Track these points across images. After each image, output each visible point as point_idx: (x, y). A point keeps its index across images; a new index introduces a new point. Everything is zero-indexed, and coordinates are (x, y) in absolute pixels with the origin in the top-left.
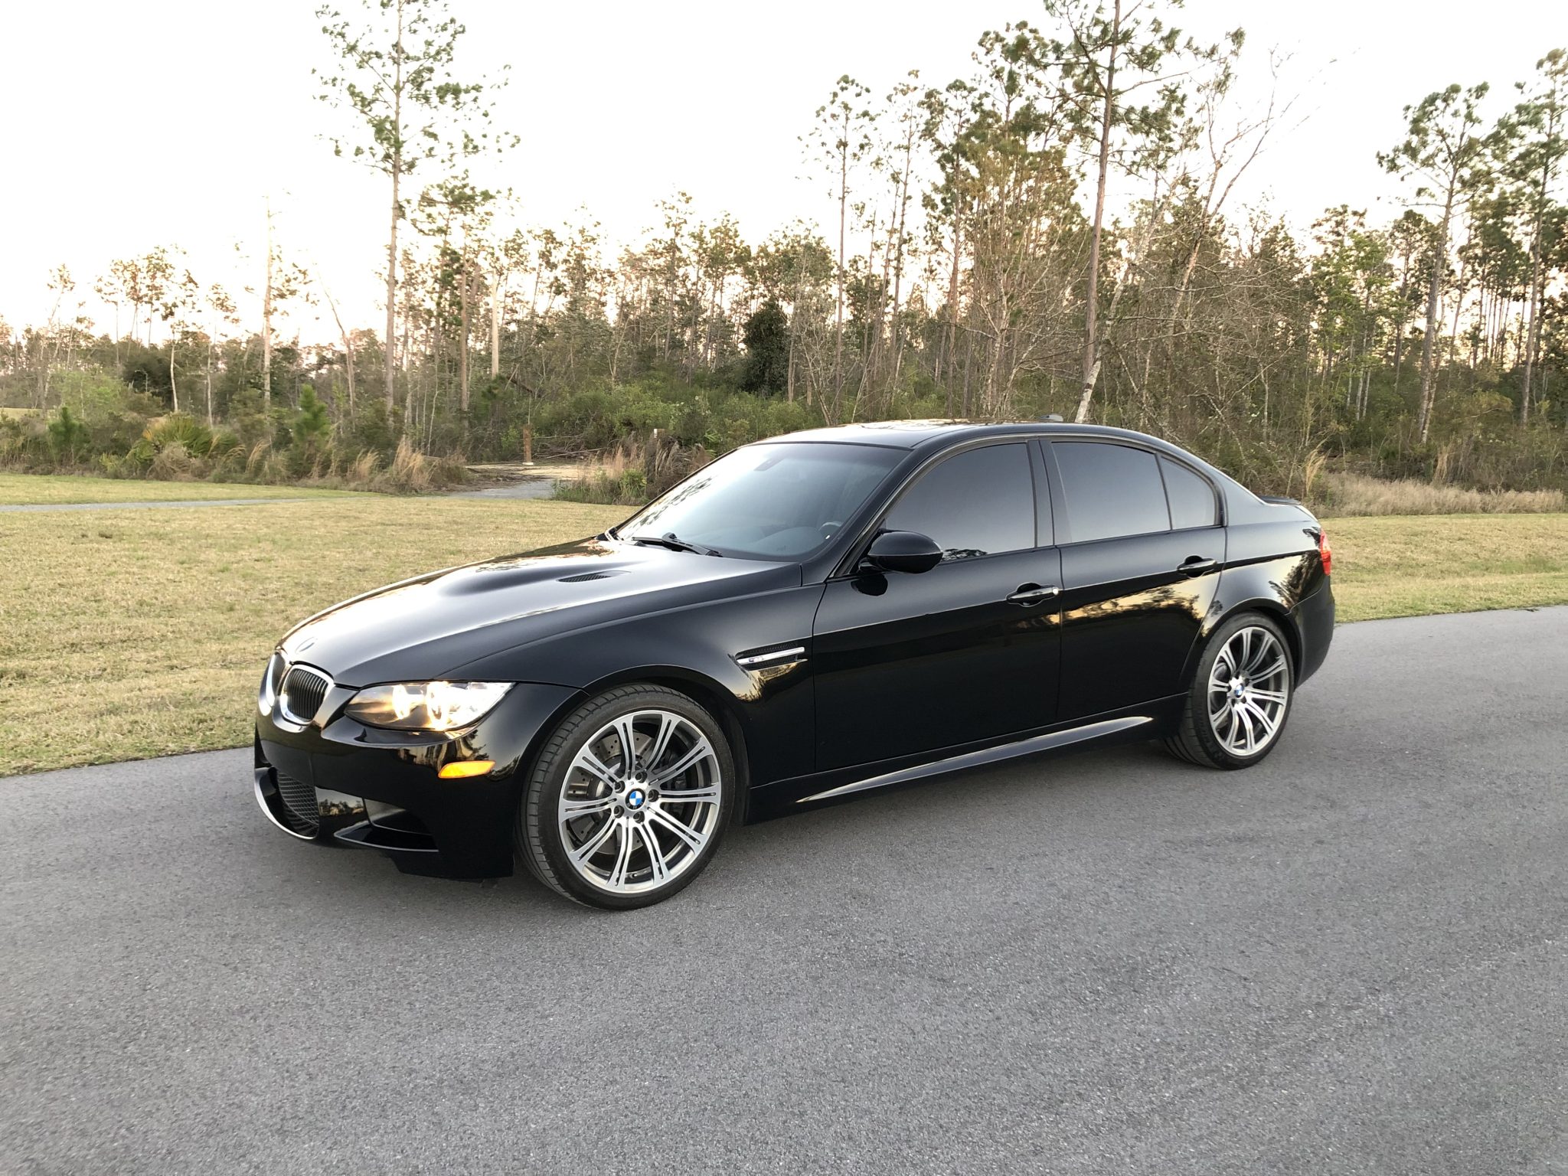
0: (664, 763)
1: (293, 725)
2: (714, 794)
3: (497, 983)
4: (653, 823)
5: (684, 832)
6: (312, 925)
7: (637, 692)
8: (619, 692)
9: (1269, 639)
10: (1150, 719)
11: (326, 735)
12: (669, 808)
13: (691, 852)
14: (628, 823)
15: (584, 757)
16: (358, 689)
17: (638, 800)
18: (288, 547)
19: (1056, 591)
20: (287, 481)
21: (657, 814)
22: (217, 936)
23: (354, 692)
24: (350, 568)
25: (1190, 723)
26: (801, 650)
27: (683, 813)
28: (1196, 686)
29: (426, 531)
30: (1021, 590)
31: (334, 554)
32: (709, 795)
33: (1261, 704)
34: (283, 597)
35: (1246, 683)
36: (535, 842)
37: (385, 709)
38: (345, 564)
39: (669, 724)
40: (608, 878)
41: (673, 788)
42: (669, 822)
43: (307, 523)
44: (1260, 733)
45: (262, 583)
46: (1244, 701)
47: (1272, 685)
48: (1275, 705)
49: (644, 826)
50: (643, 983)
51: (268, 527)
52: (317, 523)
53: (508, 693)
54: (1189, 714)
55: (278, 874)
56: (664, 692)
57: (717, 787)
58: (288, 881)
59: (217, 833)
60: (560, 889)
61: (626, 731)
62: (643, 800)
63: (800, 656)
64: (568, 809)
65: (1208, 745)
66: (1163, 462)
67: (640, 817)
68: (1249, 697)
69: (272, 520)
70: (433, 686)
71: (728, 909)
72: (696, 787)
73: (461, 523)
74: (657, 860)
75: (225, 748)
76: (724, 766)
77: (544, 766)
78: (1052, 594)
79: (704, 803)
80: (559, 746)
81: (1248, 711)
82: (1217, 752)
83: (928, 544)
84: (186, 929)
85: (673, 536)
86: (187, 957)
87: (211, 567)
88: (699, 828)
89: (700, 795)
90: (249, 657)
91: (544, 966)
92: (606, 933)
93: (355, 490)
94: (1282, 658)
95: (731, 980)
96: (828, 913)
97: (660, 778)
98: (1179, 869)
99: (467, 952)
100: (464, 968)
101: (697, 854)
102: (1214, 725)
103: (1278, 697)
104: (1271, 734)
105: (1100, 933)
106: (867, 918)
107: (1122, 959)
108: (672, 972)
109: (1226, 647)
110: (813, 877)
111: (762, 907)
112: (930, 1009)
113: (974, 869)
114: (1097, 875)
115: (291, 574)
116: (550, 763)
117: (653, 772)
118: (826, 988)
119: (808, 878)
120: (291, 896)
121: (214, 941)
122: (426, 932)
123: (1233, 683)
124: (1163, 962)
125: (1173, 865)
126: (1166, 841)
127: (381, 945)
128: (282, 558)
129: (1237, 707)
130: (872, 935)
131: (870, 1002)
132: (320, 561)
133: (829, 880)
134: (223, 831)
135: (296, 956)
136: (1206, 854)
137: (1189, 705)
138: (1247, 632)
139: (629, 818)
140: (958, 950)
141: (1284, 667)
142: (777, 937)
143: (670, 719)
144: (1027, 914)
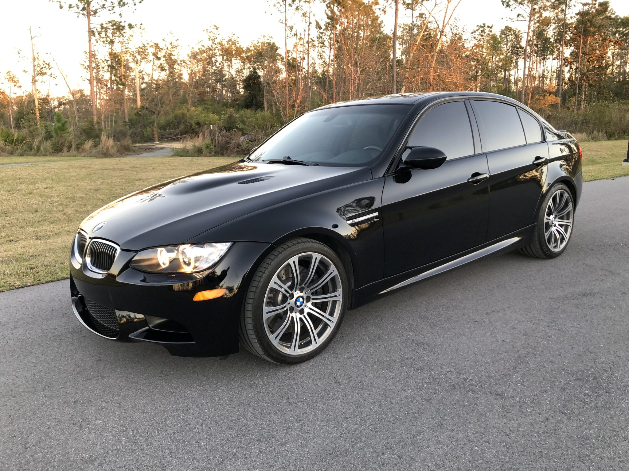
0: (313, 282)
1: (97, 274)
2: (339, 295)
3: (245, 421)
4: (309, 314)
5: (323, 316)
6: (121, 389)
7: (299, 243)
8: (289, 244)
9: (566, 195)
10: (520, 238)
11: (118, 280)
12: (315, 305)
13: (329, 328)
14: (296, 316)
15: (274, 282)
16: (137, 252)
17: (300, 302)
18: (60, 181)
19: (488, 176)
20: (52, 154)
21: (310, 309)
22: (64, 403)
23: (135, 253)
24: (91, 189)
25: (536, 238)
26: (377, 214)
27: (322, 307)
28: (540, 219)
29: (122, 172)
30: (472, 176)
31: (83, 184)
32: (335, 296)
33: (561, 226)
34: (61, 204)
35: (555, 218)
36: (251, 332)
37: (154, 262)
38: (88, 188)
39: (316, 259)
40: (289, 347)
41: (318, 294)
42: (317, 312)
43: (67, 171)
44: (562, 239)
45: (50, 198)
46: (555, 225)
47: (565, 218)
48: (567, 226)
49: (304, 316)
50: (331, 413)
51: (48, 173)
52: (71, 170)
53: (229, 249)
54: (536, 233)
55: (93, 356)
56: (313, 242)
57: (340, 291)
58: (99, 360)
59: (52, 333)
60: (265, 357)
61: (295, 264)
62: (303, 302)
63: (376, 217)
64: (267, 313)
65: (544, 248)
66: (519, 111)
67: (302, 312)
68: (557, 223)
69: (50, 170)
70: (182, 247)
71: (354, 357)
72: (328, 293)
73: (137, 168)
74: (313, 333)
75: (47, 282)
76: (344, 280)
77: (253, 289)
78: (486, 177)
79: (333, 300)
80: (261, 277)
81: (557, 230)
82: (547, 251)
83: (439, 152)
84: (44, 400)
85: (289, 158)
86: (49, 420)
87: (23, 192)
88: (331, 314)
89: (330, 297)
90: (49, 233)
91: (268, 406)
92: (294, 379)
93: (84, 156)
94: (570, 205)
95: (380, 406)
96: (409, 356)
97: (311, 290)
98: (569, 314)
99: (219, 400)
100: (221, 412)
101: (332, 328)
102: (546, 238)
103: (568, 223)
104: (567, 240)
105: (560, 355)
106: (431, 358)
107: (584, 371)
108: (344, 403)
109: (551, 200)
110: (388, 334)
111: (372, 355)
112: (505, 416)
113: (468, 322)
114: (532, 321)
115: (63, 194)
116: (257, 287)
117: (308, 287)
118: (438, 407)
119: (386, 335)
120: (104, 370)
121: (63, 406)
122: (190, 388)
123: (552, 217)
124: (607, 371)
125: (564, 311)
126: (551, 299)
127: (166, 400)
128: (58, 187)
129: (553, 229)
130: (441, 368)
131: (468, 414)
132: (76, 187)
133: (398, 335)
134: (55, 332)
135: (117, 413)
136: (576, 304)
137: (536, 229)
138: (558, 192)
139: (296, 313)
140: (493, 373)
141: (571, 208)
142: (390, 374)
143: (316, 257)
144: (513, 347)
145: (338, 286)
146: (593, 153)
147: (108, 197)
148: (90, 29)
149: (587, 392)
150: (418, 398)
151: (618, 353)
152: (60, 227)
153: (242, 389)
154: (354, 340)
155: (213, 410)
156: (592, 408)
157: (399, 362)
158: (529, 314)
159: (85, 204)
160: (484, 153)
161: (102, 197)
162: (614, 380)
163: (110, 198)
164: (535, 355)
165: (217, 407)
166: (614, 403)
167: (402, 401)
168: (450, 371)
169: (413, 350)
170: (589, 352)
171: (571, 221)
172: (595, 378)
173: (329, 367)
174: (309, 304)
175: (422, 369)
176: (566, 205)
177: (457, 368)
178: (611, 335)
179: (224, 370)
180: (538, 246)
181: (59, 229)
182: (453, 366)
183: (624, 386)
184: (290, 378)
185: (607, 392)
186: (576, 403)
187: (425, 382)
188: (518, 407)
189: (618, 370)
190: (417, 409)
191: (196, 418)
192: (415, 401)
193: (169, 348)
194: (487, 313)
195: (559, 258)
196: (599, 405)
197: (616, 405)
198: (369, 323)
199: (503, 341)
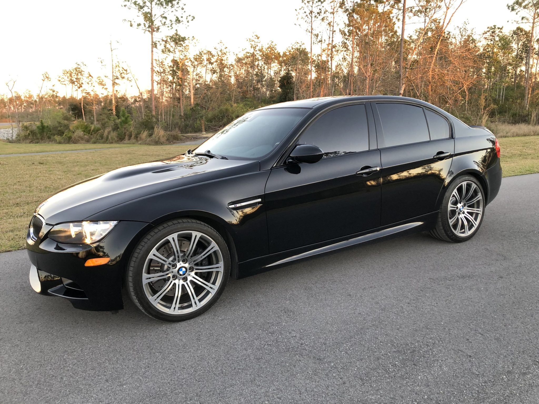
0: (195, 254)
1: (33, 241)
2: (220, 267)
4: (192, 282)
7: (179, 223)
8: (170, 223)
9: (474, 186)
10: (423, 223)
11: (41, 247)
13: (210, 294)
14: (179, 282)
15: (153, 254)
16: (53, 225)
17: (183, 272)
18: (105, 165)
19: (378, 169)
20: (117, 142)
21: (193, 277)
23: (52, 227)
25: (440, 224)
26: (260, 200)
27: (207, 277)
28: (443, 207)
30: (363, 169)
32: (218, 268)
33: (471, 214)
35: (465, 205)
36: (133, 294)
37: (67, 234)
39: (196, 237)
40: (169, 308)
41: (202, 265)
42: (200, 281)
43: (115, 156)
44: (471, 227)
46: (464, 213)
47: (476, 206)
48: (477, 214)
49: (187, 283)
51: (101, 158)
52: (119, 156)
53: (115, 226)
54: (440, 220)
56: (193, 222)
57: (221, 264)
58: (38, 309)
61: (174, 241)
62: (186, 271)
63: (259, 203)
64: (146, 278)
65: (449, 233)
66: (426, 112)
67: (185, 279)
68: (466, 211)
69: (103, 155)
71: (227, 319)
72: (212, 264)
74: (194, 299)
76: (224, 254)
77: (134, 259)
78: (377, 170)
79: (216, 271)
80: (141, 249)
81: (465, 217)
82: (452, 235)
83: (317, 150)
85: (209, 152)
88: (214, 284)
89: (214, 268)
91: (133, 354)
93: (140, 144)
94: (479, 194)
95: (217, 361)
96: (272, 321)
97: (193, 261)
98: (436, 293)
99: (101, 346)
100: (95, 356)
101: (213, 294)
102: (452, 224)
103: (478, 211)
104: (476, 227)
105: (398, 329)
106: (289, 324)
107: (408, 345)
108: (191, 356)
109: (455, 190)
110: (269, 302)
111: (242, 318)
112: (311, 378)
113: (342, 295)
114: (398, 297)
116: (137, 258)
117: (190, 259)
118: (262, 366)
119: (267, 302)
122: (87, 335)
123: (459, 206)
124: (428, 346)
125: (433, 291)
126: (430, 279)
129: (461, 216)
130: (290, 333)
131: (282, 374)
136: (449, 285)
137: (440, 216)
138: (465, 183)
139: (179, 280)
140: (329, 341)
141: (480, 198)
142: (245, 335)
143: (196, 235)
144: (364, 319)
145: (220, 260)
148: (153, 42)
150: (252, 357)
153: (124, 339)
158: (400, 291)
160: (379, 149)
162: (429, 354)
164: (378, 328)
165: (95, 351)
166: (413, 374)
167: (238, 358)
168: (295, 336)
169: (278, 316)
170: (427, 328)
171: (481, 209)
172: (414, 351)
173: (201, 326)
174: (193, 274)
175: (273, 333)
176: (475, 194)
177: (303, 334)
180: (443, 231)
182: (301, 332)
184: (165, 333)
187: (268, 344)
188: (328, 371)
192: (247, 359)
193: (74, 303)
194: (364, 289)
195: (468, 242)
199: (360, 314)
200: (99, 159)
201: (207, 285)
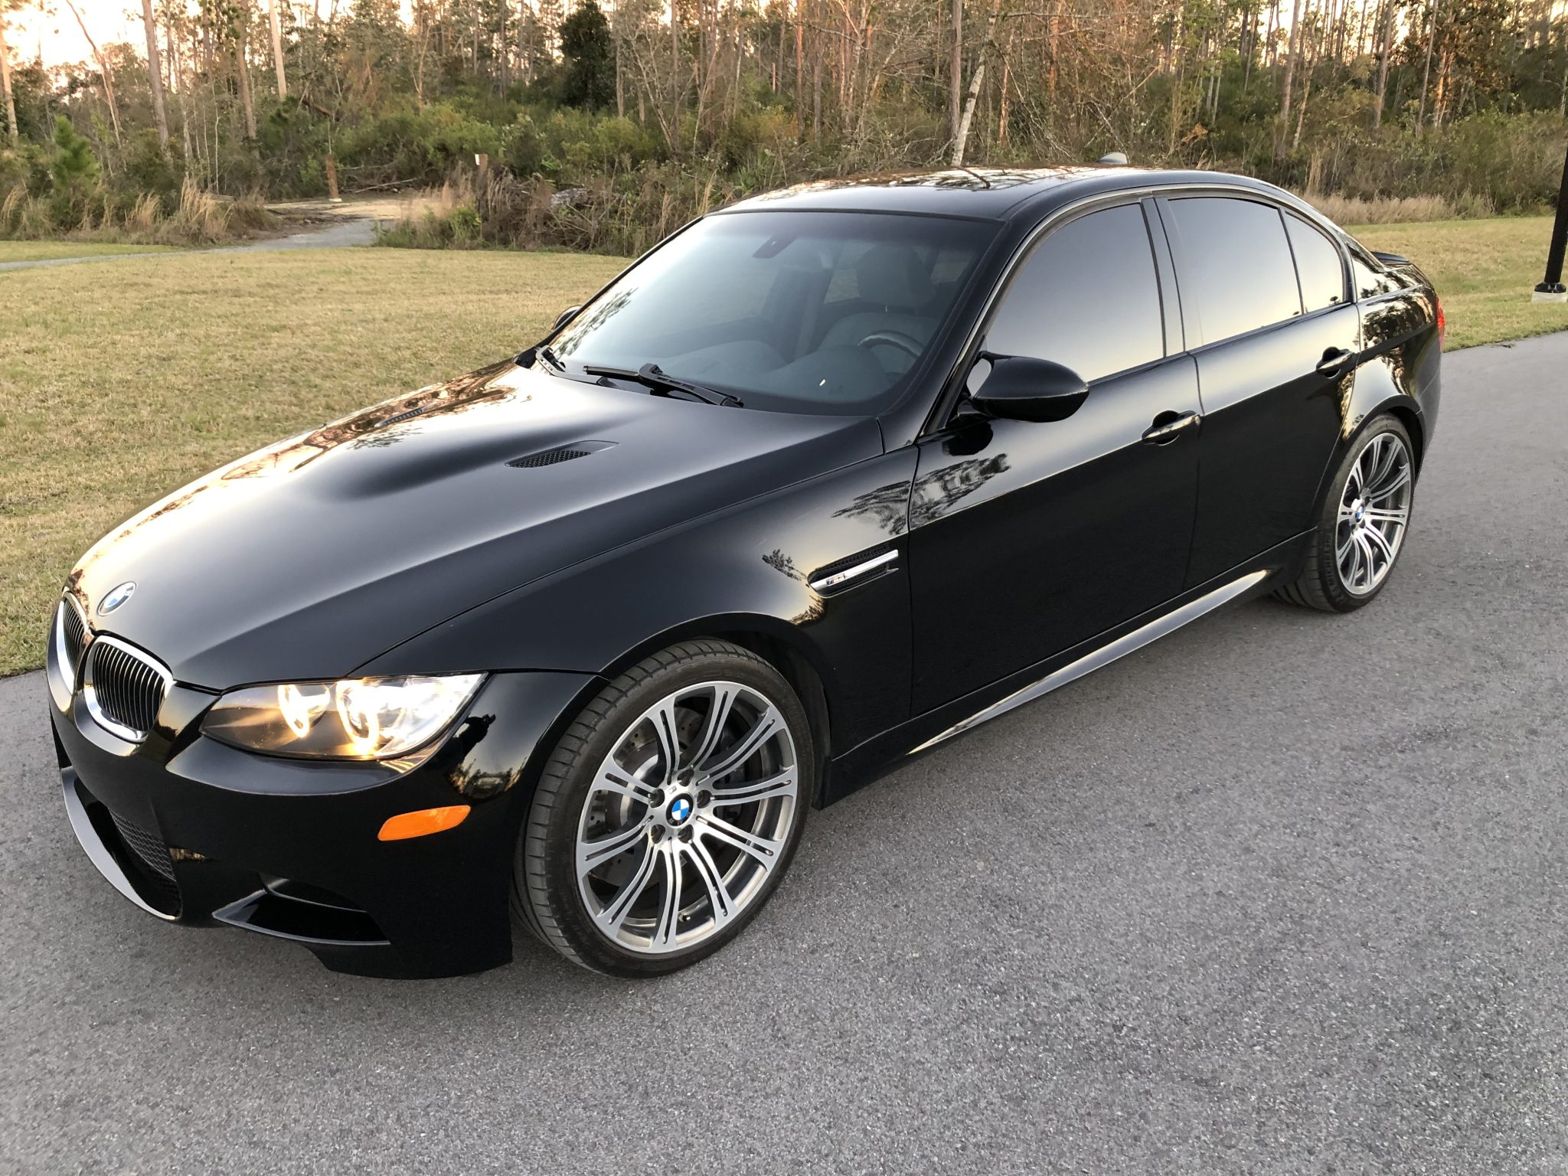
0: (717, 756)
1: (116, 739)
2: (786, 784)
4: (707, 840)
6: (195, 1058)
8: (650, 665)
9: (1397, 445)
10: (1266, 573)
12: (723, 813)
13: (761, 868)
14: (672, 848)
15: (606, 776)
16: (219, 693)
17: (683, 812)
18: (66, 331)
19: (1196, 419)
20: (53, 234)
21: (710, 824)
24: (150, 357)
25: (1314, 564)
26: (893, 554)
27: (745, 816)
29: (236, 300)
30: (1159, 423)
31: (127, 340)
32: (781, 785)
33: (1379, 525)
34: (69, 402)
35: (1368, 502)
36: (545, 913)
37: (268, 717)
38: (143, 351)
39: (725, 698)
40: (654, 934)
42: (726, 832)
43: (86, 295)
45: (39, 384)
46: (1364, 525)
49: (693, 846)
51: (36, 304)
52: (97, 294)
53: (477, 693)
57: (791, 772)
58: (139, 955)
59: (17, 855)
61: (665, 723)
62: (691, 809)
63: (891, 564)
64: (587, 856)
67: (686, 834)
69: (40, 294)
70: (342, 686)
71: (826, 950)
72: (762, 780)
73: (277, 286)
74: (715, 884)
75: (14, 674)
77: (547, 799)
78: (1193, 424)
79: (775, 797)
81: (1367, 536)
82: (1339, 594)
83: (1066, 376)
85: (656, 368)
88: (768, 833)
89: (764, 791)
91: (591, 1121)
92: (663, 1026)
94: (1406, 468)
95: (890, 1123)
96: (973, 945)
97: (712, 775)
98: (1391, 801)
99: (460, 1097)
100: (462, 1142)
101: (769, 870)
102: (1340, 562)
103: (1397, 516)
104: (1390, 561)
105: (1365, 945)
106: (1032, 950)
107: (1427, 1002)
108: (794, 1110)
109: (1357, 464)
110: (920, 867)
111: (874, 939)
112: (1219, 1158)
113: (1130, 828)
114: (1294, 824)
115: (74, 370)
116: (557, 793)
117: (703, 769)
118: (1042, 1126)
119: (913, 869)
120: (149, 991)
121: (34, 1119)
122: (383, 1055)
123: (1356, 504)
124: (1486, 1002)
125: (1379, 794)
126: (1345, 748)
127: (316, 1097)
128: (61, 348)
129: (1358, 535)
130: (1056, 986)
131: (1122, 1153)
132: (110, 349)
133: (945, 871)
134: (26, 851)
135: (178, 1145)
136: (1410, 769)
137: (1315, 543)
138: (1378, 440)
139: (670, 839)
140: (1192, 1007)
141: (1408, 478)
142: (921, 1007)
143: (726, 690)
144: (1245, 915)
145: (786, 760)
146: (1459, 257)
147: (195, 380)
149: (1434, 1074)
150: (992, 1094)
151: (1515, 938)
152: (64, 473)
153: (524, 1058)
154: (830, 888)
155: (442, 1133)
156: (1446, 1133)
157: (947, 966)
158: (1288, 800)
159: (132, 401)
160: (1188, 353)
161: (178, 381)
162: (1504, 1033)
163: (201, 385)
164: (1302, 943)
165: (452, 1123)
166: (1503, 1114)
167: (949, 1102)
168: (1079, 999)
169: (983, 925)
170: (1441, 934)
171: (1404, 510)
172: (1456, 1025)
173: (760, 983)
174: (707, 814)
175: (1004, 992)
176: (1396, 471)
177: (1098, 989)
178: (1497, 874)
179: (477, 990)
180: (1317, 584)
181: (62, 480)
182: (1088, 981)
183: (1530, 1055)
184: (653, 1020)
185: (1486, 1076)
186: (1407, 1113)
187: (1012, 1038)
188: (1254, 1128)
189: (1516, 999)
190: (987, 1133)
191: (392, 1164)
192: (982, 1104)
194: (1179, 796)
195: (1370, 608)
196: (1466, 1119)
197: (1508, 1121)
198: (869, 829)
199: (1219, 893)
200: (33, 308)
201: (743, 840)
